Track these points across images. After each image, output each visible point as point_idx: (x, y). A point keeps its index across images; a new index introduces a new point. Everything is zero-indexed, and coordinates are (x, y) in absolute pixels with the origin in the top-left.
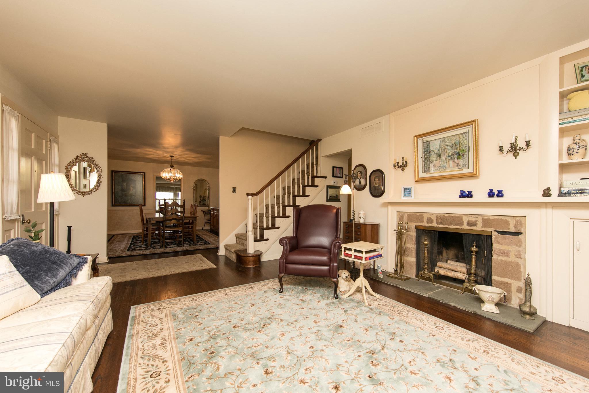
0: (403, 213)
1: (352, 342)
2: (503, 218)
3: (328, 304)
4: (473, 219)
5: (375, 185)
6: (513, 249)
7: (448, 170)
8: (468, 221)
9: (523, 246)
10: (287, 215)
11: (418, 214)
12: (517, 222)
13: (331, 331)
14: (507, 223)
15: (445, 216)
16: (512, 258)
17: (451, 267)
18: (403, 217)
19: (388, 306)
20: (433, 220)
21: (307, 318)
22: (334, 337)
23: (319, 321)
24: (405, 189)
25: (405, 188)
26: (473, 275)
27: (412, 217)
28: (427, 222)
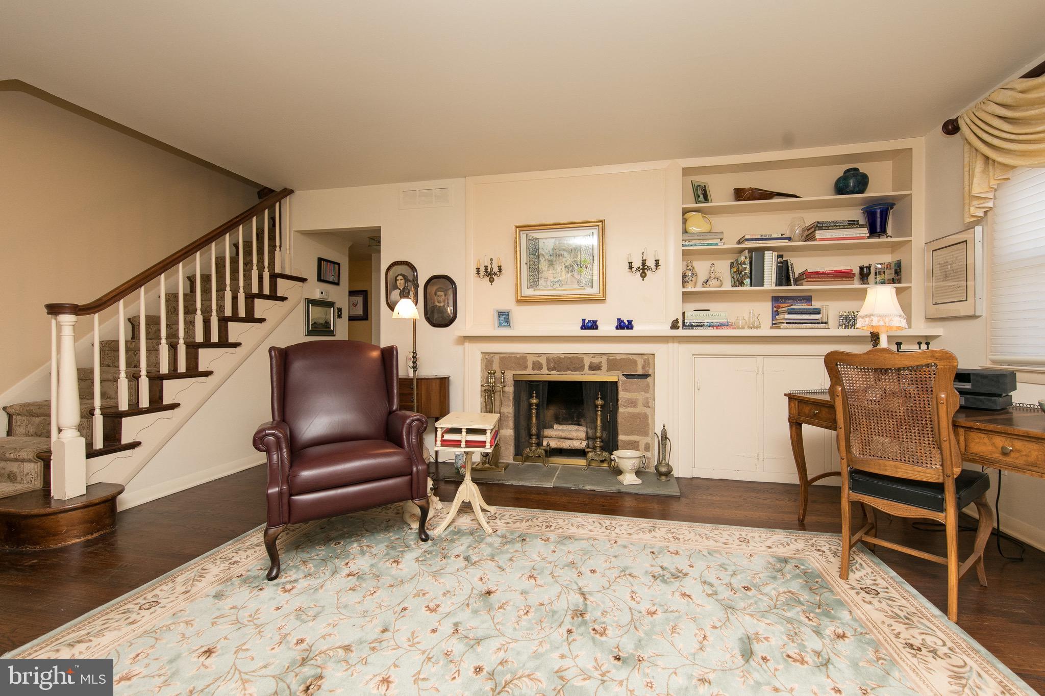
0: (491, 355)
1: (535, 613)
2: (630, 357)
3: (420, 559)
4: (596, 360)
5: (437, 304)
6: (640, 396)
7: (564, 287)
8: (591, 363)
9: (651, 390)
10: (200, 370)
11: (518, 356)
12: (644, 362)
13: (481, 613)
14: (635, 362)
15: (560, 358)
16: (640, 409)
17: (563, 434)
18: (493, 361)
19: (521, 521)
20: (542, 364)
21: (405, 609)
22: (496, 621)
23: (438, 603)
24: (500, 314)
25: (499, 312)
26: (598, 440)
27: (508, 360)
28: (533, 369)
